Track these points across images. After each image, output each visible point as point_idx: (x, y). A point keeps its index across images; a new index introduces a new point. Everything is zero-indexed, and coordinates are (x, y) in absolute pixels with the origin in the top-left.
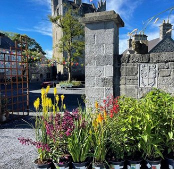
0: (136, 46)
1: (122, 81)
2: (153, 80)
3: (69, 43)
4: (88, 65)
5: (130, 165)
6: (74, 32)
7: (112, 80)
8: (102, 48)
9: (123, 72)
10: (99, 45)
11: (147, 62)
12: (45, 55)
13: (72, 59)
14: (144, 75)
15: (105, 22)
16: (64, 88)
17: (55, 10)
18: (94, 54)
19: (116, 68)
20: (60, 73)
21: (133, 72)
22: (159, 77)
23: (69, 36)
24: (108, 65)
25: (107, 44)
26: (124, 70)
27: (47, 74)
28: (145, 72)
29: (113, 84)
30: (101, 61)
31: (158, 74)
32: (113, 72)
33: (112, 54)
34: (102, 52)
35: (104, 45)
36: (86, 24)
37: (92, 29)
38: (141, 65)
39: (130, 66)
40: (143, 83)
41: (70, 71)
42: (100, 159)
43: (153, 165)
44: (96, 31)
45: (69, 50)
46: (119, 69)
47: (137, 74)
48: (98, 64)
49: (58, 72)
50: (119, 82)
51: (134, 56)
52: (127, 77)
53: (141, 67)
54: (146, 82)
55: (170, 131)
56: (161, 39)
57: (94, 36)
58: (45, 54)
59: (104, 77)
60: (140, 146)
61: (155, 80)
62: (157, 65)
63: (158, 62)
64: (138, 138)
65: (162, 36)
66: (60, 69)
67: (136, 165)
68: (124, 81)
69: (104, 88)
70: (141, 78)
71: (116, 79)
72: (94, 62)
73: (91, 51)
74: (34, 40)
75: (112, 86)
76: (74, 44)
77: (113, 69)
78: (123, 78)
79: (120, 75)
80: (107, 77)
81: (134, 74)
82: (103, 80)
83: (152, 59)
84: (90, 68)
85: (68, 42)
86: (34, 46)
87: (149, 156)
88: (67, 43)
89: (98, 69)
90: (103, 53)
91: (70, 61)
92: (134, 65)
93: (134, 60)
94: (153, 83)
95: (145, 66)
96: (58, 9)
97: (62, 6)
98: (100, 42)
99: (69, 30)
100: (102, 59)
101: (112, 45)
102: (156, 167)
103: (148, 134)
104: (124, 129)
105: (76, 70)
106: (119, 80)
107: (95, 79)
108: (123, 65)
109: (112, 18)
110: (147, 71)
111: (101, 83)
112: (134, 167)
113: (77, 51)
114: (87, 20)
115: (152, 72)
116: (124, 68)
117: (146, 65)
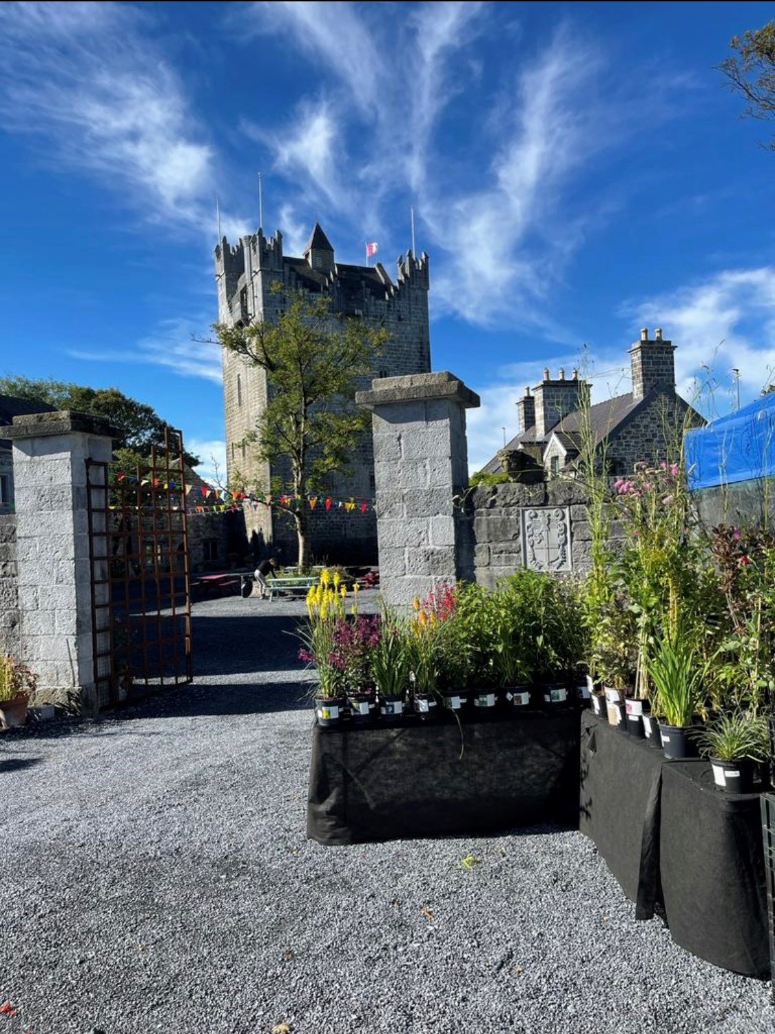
0: (509, 464)
1: (480, 558)
2: (559, 552)
3: (298, 424)
4: (386, 515)
5: (478, 698)
6: (313, 383)
7: (451, 554)
8: (421, 470)
9: (481, 532)
10: (416, 462)
11: (541, 505)
12: (194, 468)
13: (309, 482)
14: (536, 539)
15: (425, 402)
16: (282, 594)
17: (231, 291)
18: (400, 486)
19: (462, 522)
20: (257, 537)
21: (507, 533)
22: (575, 542)
23: (295, 399)
24: (440, 516)
25: (433, 459)
26: (484, 527)
27: (206, 542)
28: (537, 532)
29: (457, 566)
30: (420, 505)
31: (572, 534)
32: (453, 535)
33: (448, 485)
34: (422, 480)
35: (427, 462)
36: (376, 406)
37: (391, 421)
38: (527, 513)
39: (497, 515)
40: (534, 559)
41: (303, 529)
42: (426, 688)
43: (515, 695)
44: (404, 426)
45: (298, 452)
46: (471, 523)
47: (517, 535)
48: (413, 513)
49: (250, 536)
50: (472, 559)
51: (507, 491)
52: (491, 546)
53: (527, 518)
54: (542, 556)
55: (539, 635)
56: (639, 397)
57: (399, 439)
58: (195, 462)
59: (432, 547)
60: (491, 664)
61: (564, 552)
62: (566, 511)
63: (569, 503)
64: (488, 650)
65: (640, 385)
66: (258, 521)
67: (488, 696)
68: (486, 556)
69: (433, 577)
70: (529, 548)
71: (464, 553)
72: (403, 510)
73: (391, 480)
74: (148, 411)
75: (454, 571)
76: (317, 426)
77: (452, 524)
78: (480, 549)
79: (473, 541)
80: (438, 548)
81: (511, 537)
82: (429, 555)
83: (554, 495)
84: (391, 523)
85: (292, 418)
86: (148, 433)
87: (509, 681)
88: (288, 424)
89: (413, 525)
90: (425, 483)
91: (301, 489)
92: (509, 514)
93: (508, 500)
94: (560, 559)
95: (536, 516)
96: (244, 291)
97: (258, 279)
98: (417, 453)
99: (295, 378)
100: (422, 500)
101: (448, 462)
102: (520, 697)
103: (505, 641)
104: (464, 635)
105: (321, 523)
106: (472, 554)
107: (406, 556)
108: (480, 514)
109: (444, 392)
110: (543, 527)
111: (423, 565)
112: (485, 699)
113: (326, 450)
114: (378, 399)
115: (555, 531)
116: (483, 522)
117: (539, 512)
